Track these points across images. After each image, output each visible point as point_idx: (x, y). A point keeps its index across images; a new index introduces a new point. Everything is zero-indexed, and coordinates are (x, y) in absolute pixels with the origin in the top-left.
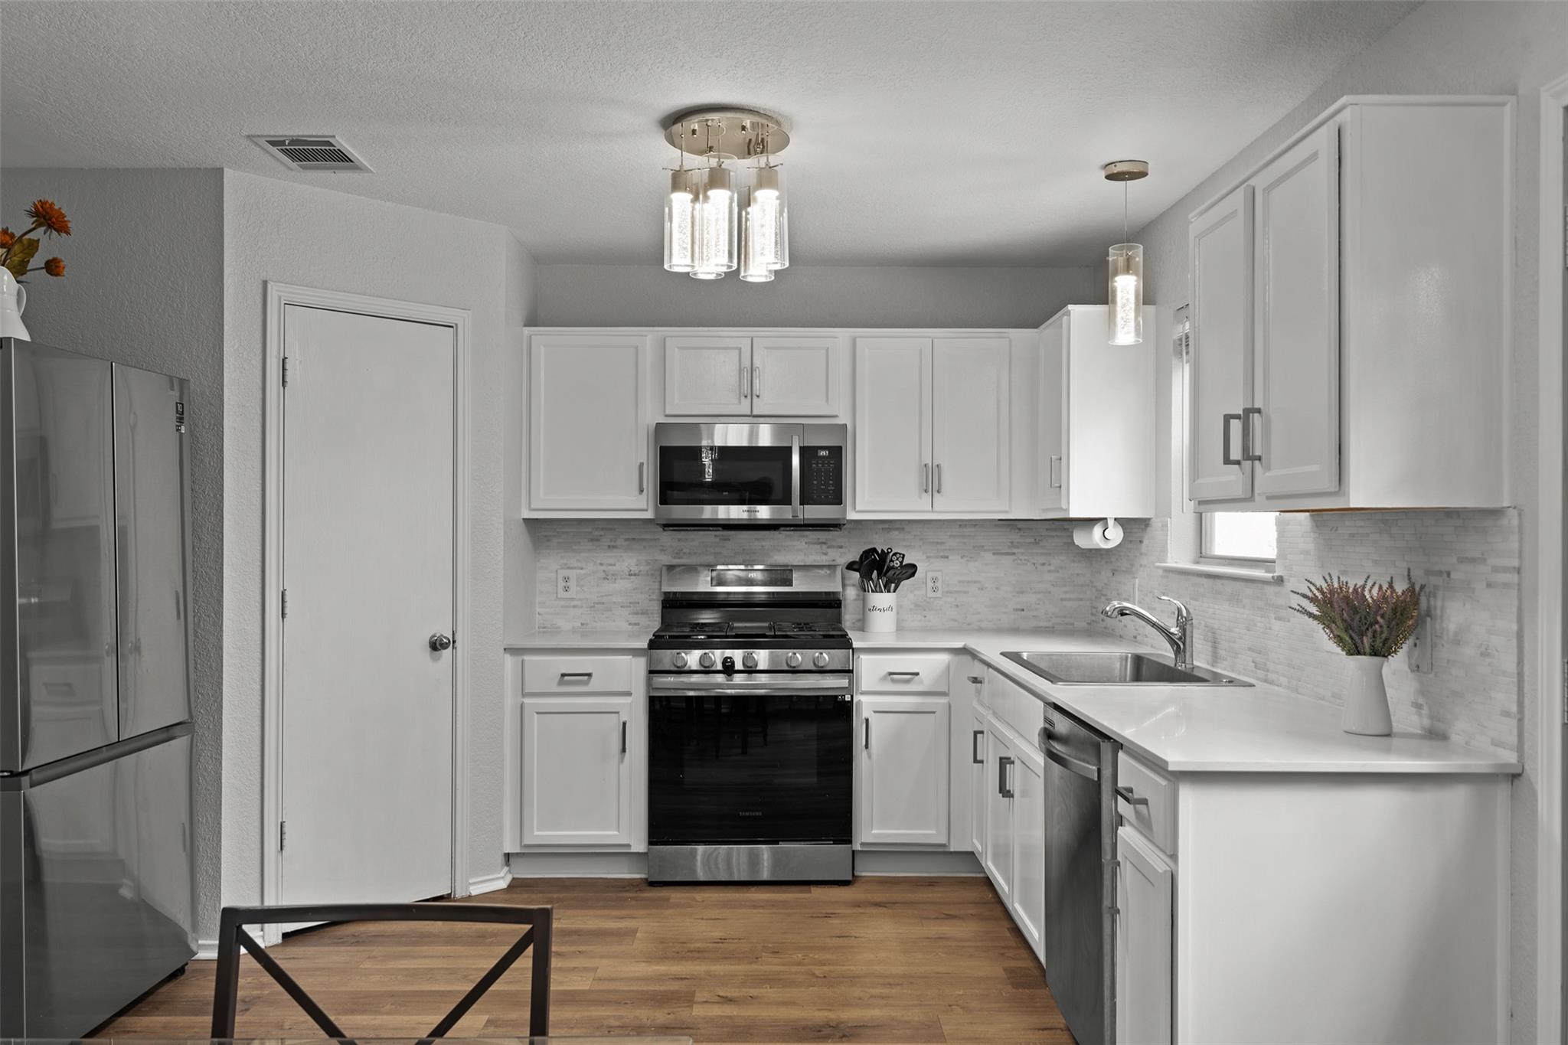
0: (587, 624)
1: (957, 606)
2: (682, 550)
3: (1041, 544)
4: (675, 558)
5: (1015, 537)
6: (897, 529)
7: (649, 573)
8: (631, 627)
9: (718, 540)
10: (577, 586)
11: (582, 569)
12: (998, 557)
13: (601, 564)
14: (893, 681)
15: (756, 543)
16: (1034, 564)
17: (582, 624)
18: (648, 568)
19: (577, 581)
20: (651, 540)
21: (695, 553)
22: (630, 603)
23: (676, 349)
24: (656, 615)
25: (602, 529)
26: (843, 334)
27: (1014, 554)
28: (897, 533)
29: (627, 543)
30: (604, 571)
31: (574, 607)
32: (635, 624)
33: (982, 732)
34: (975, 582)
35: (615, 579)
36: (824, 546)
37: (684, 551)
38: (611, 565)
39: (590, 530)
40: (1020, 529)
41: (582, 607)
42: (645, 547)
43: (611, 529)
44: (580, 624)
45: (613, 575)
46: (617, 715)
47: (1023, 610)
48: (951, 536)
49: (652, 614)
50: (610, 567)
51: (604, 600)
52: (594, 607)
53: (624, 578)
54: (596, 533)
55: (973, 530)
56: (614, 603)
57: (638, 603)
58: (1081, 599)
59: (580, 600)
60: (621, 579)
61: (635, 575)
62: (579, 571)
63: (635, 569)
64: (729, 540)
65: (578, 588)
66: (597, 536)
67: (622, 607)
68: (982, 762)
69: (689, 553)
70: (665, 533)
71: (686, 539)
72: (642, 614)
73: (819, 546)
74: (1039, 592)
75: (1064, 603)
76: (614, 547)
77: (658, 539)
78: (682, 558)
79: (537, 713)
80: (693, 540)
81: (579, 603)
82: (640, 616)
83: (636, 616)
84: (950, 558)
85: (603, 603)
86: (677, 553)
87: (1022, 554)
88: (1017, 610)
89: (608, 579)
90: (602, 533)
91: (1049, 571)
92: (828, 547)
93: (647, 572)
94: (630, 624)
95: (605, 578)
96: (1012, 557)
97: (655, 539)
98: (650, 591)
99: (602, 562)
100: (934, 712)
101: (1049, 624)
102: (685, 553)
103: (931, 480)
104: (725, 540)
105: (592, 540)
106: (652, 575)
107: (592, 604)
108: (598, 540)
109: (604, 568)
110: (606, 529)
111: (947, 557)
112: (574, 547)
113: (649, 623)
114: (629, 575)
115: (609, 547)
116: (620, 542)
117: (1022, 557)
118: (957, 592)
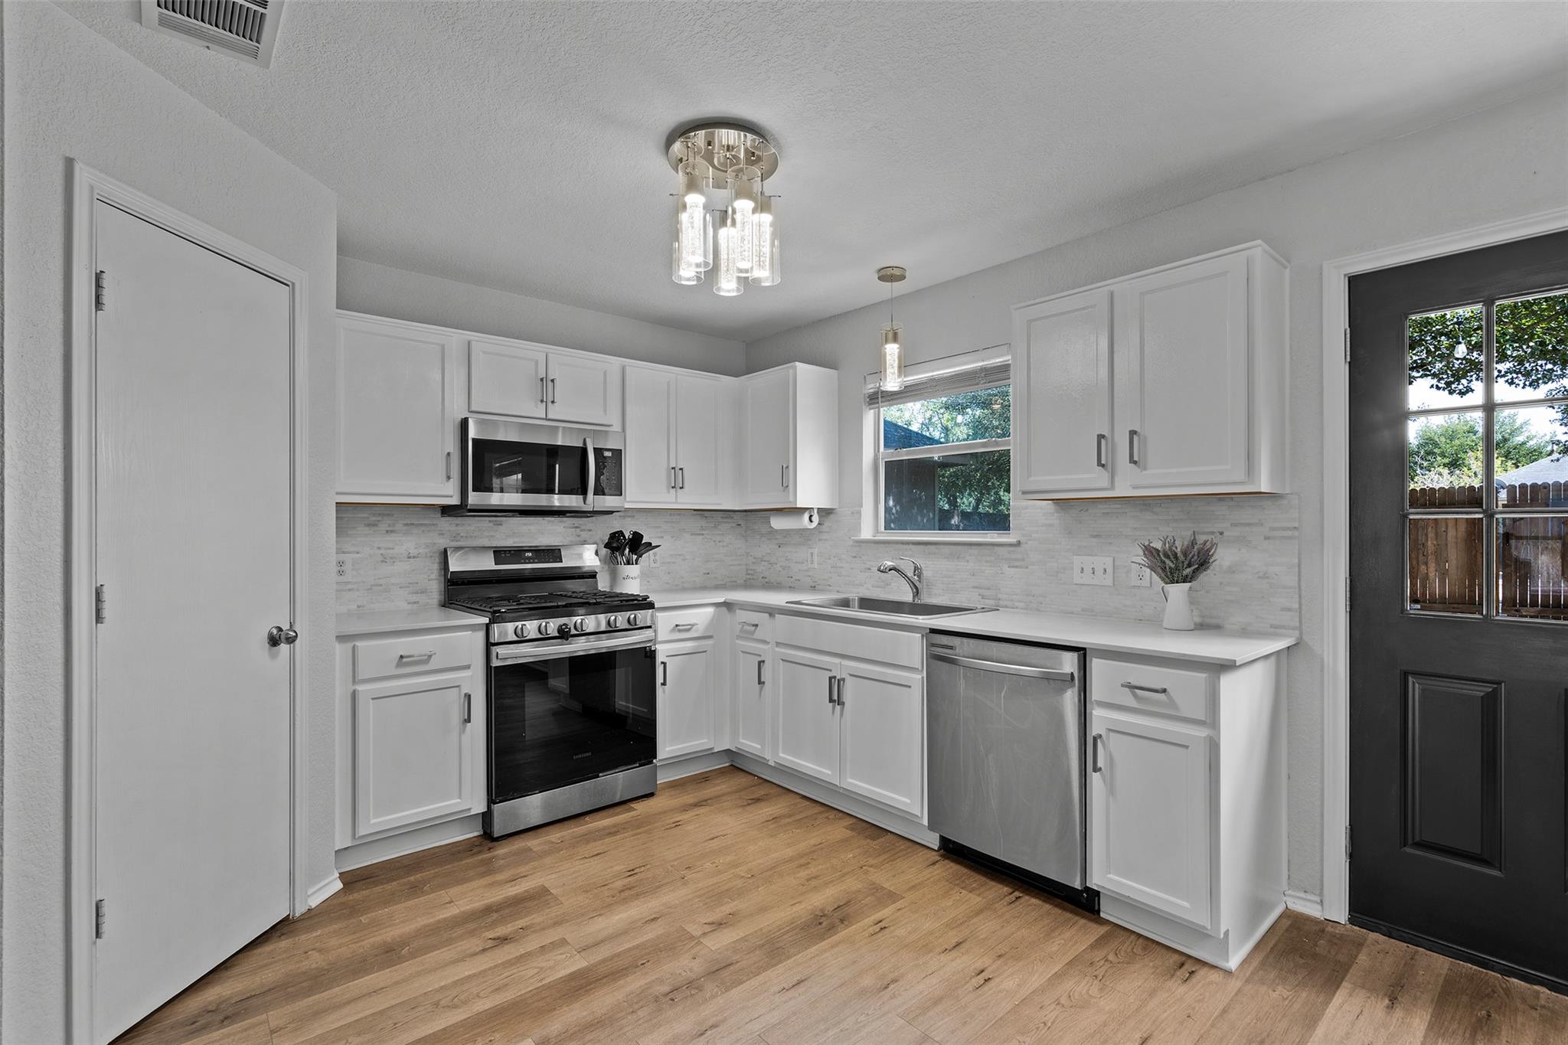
0: (364, 606)
1: (669, 573)
2: (459, 534)
3: (719, 527)
4: (452, 541)
5: (703, 523)
6: (630, 516)
7: (429, 555)
8: (410, 605)
9: (491, 524)
10: (352, 570)
11: (358, 553)
12: (693, 537)
13: (379, 548)
14: (680, 631)
15: (525, 527)
16: (715, 541)
17: (359, 607)
18: (427, 550)
19: (353, 565)
20: (430, 525)
21: (471, 537)
22: (409, 583)
23: (481, 353)
24: (435, 594)
25: (380, 515)
26: (616, 362)
27: (703, 534)
28: (629, 519)
29: (405, 528)
30: (382, 554)
31: (349, 590)
32: (415, 603)
33: (763, 661)
34: (680, 555)
35: (394, 562)
36: (578, 530)
37: (462, 534)
38: (389, 549)
39: (366, 515)
40: (706, 517)
41: (358, 590)
42: (423, 531)
43: (389, 515)
44: (355, 607)
45: (391, 558)
46: (457, 689)
47: (708, 574)
48: (666, 522)
49: (431, 592)
50: (388, 551)
51: (381, 582)
52: (371, 589)
53: (403, 561)
54: (374, 519)
55: (678, 517)
56: (393, 584)
57: (417, 583)
58: (740, 565)
59: (355, 583)
60: (400, 561)
61: (414, 557)
62: (355, 555)
63: (413, 552)
64: (501, 525)
65: (354, 572)
66: (374, 521)
67: (400, 588)
68: (764, 683)
69: (466, 537)
70: (443, 519)
71: (463, 524)
72: (421, 593)
73: (574, 530)
74: (717, 561)
75: (732, 567)
76: (392, 531)
77: (437, 524)
78: (459, 541)
79: (373, 699)
80: (469, 525)
81: (355, 586)
82: (419, 595)
83: (414, 595)
84: (665, 538)
85: (381, 585)
86: (454, 537)
87: (708, 534)
88: (705, 574)
89: (386, 562)
90: (380, 519)
91: (723, 546)
92: (581, 531)
93: (426, 554)
94: (409, 603)
95: (382, 561)
96: (701, 537)
97: (433, 524)
98: (429, 572)
99: (380, 546)
100: (705, 652)
101: (723, 583)
102: (462, 537)
103: (676, 479)
104: (498, 525)
105: (369, 525)
106: (431, 557)
107: (369, 587)
108: (376, 525)
109: (382, 551)
110: (384, 515)
111: (662, 537)
112: (349, 532)
113: (428, 601)
114: (408, 558)
115: (387, 531)
116: (399, 526)
117: (709, 537)
118: (669, 563)
